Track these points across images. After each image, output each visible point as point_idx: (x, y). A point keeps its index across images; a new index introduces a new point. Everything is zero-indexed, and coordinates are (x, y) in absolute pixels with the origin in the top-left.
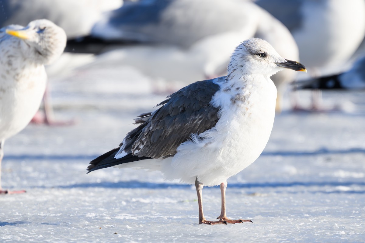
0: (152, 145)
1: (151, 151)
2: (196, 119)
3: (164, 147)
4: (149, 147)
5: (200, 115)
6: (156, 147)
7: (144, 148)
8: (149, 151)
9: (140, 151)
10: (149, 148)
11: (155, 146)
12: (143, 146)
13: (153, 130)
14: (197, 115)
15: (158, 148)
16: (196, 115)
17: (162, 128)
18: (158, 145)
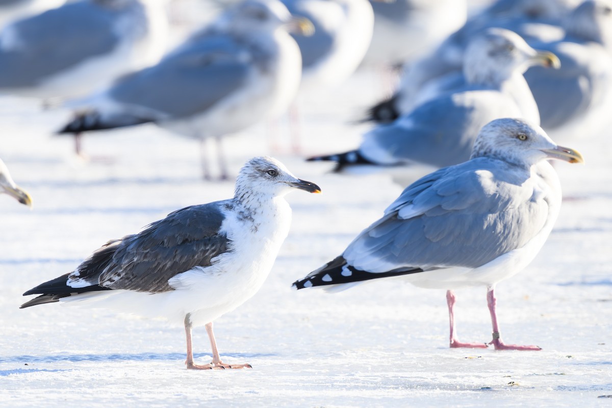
0: (135, 277)
1: (133, 284)
2: (208, 250)
3: (155, 281)
4: (129, 280)
5: (213, 245)
6: (142, 279)
7: (121, 280)
8: (129, 285)
9: (113, 283)
10: (131, 280)
11: (140, 279)
12: (120, 278)
13: (139, 262)
14: (208, 245)
15: (145, 281)
16: (206, 245)
17: (154, 260)
18: (146, 278)
